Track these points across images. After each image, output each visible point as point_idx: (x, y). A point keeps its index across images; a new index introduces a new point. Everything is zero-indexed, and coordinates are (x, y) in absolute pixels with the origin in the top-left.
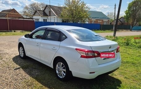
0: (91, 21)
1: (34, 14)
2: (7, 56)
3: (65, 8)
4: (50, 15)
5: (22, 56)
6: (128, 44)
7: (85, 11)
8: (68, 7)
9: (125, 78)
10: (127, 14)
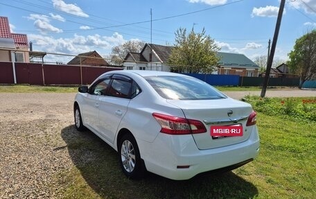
0: (223, 71)
1: (126, 59)
2: (55, 126)
3: (176, 48)
4: (151, 61)
5: (78, 125)
6: (288, 112)
7: (212, 53)
8: (181, 47)
9: (269, 181)
10: (292, 57)
